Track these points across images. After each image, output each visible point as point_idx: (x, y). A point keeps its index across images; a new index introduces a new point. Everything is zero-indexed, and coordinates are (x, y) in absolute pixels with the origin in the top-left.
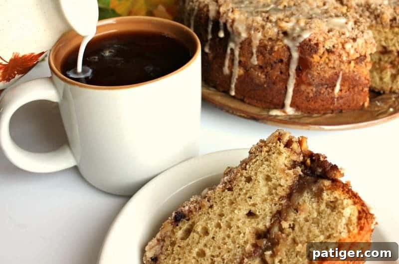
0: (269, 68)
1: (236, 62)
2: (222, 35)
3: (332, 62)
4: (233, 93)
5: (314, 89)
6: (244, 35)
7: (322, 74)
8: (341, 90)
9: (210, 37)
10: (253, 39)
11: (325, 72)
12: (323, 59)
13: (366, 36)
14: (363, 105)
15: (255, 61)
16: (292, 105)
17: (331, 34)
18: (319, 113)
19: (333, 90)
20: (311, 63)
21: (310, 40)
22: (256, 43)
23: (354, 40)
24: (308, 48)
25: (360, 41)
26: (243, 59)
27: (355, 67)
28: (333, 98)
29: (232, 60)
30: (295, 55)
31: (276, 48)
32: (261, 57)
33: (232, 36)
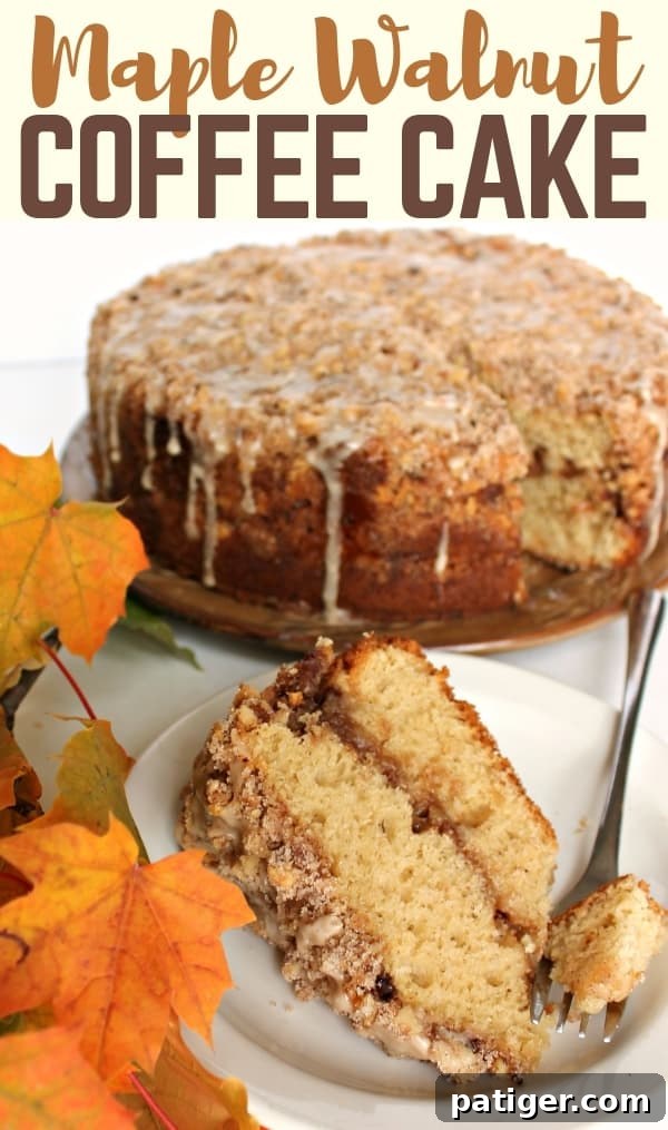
0: (282, 521)
1: (212, 509)
2: (174, 448)
3: (423, 501)
4: (210, 581)
5: (388, 566)
6: (222, 448)
7: (402, 529)
8: (451, 566)
9: (151, 453)
10: (241, 455)
11: (407, 525)
12: (400, 496)
13: (501, 439)
14: (511, 597)
15: (249, 506)
16: (342, 602)
17: (417, 438)
18: (405, 619)
19: (432, 565)
20: (373, 506)
21: (366, 454)
22: (249, 464)
23: (473, 447)
24: (362, 473)
25: (486, 451)
26: (226, 503)
27: (478, 511)
28: (433, 584)
29: (202, 505)
30: (336, 489)
31: (293, 475)
32: (262, 495)
33: (197, 451)
